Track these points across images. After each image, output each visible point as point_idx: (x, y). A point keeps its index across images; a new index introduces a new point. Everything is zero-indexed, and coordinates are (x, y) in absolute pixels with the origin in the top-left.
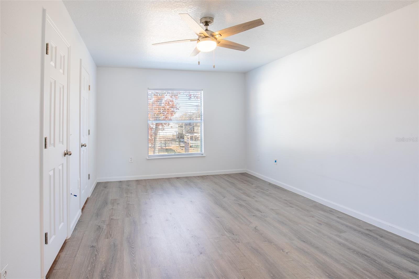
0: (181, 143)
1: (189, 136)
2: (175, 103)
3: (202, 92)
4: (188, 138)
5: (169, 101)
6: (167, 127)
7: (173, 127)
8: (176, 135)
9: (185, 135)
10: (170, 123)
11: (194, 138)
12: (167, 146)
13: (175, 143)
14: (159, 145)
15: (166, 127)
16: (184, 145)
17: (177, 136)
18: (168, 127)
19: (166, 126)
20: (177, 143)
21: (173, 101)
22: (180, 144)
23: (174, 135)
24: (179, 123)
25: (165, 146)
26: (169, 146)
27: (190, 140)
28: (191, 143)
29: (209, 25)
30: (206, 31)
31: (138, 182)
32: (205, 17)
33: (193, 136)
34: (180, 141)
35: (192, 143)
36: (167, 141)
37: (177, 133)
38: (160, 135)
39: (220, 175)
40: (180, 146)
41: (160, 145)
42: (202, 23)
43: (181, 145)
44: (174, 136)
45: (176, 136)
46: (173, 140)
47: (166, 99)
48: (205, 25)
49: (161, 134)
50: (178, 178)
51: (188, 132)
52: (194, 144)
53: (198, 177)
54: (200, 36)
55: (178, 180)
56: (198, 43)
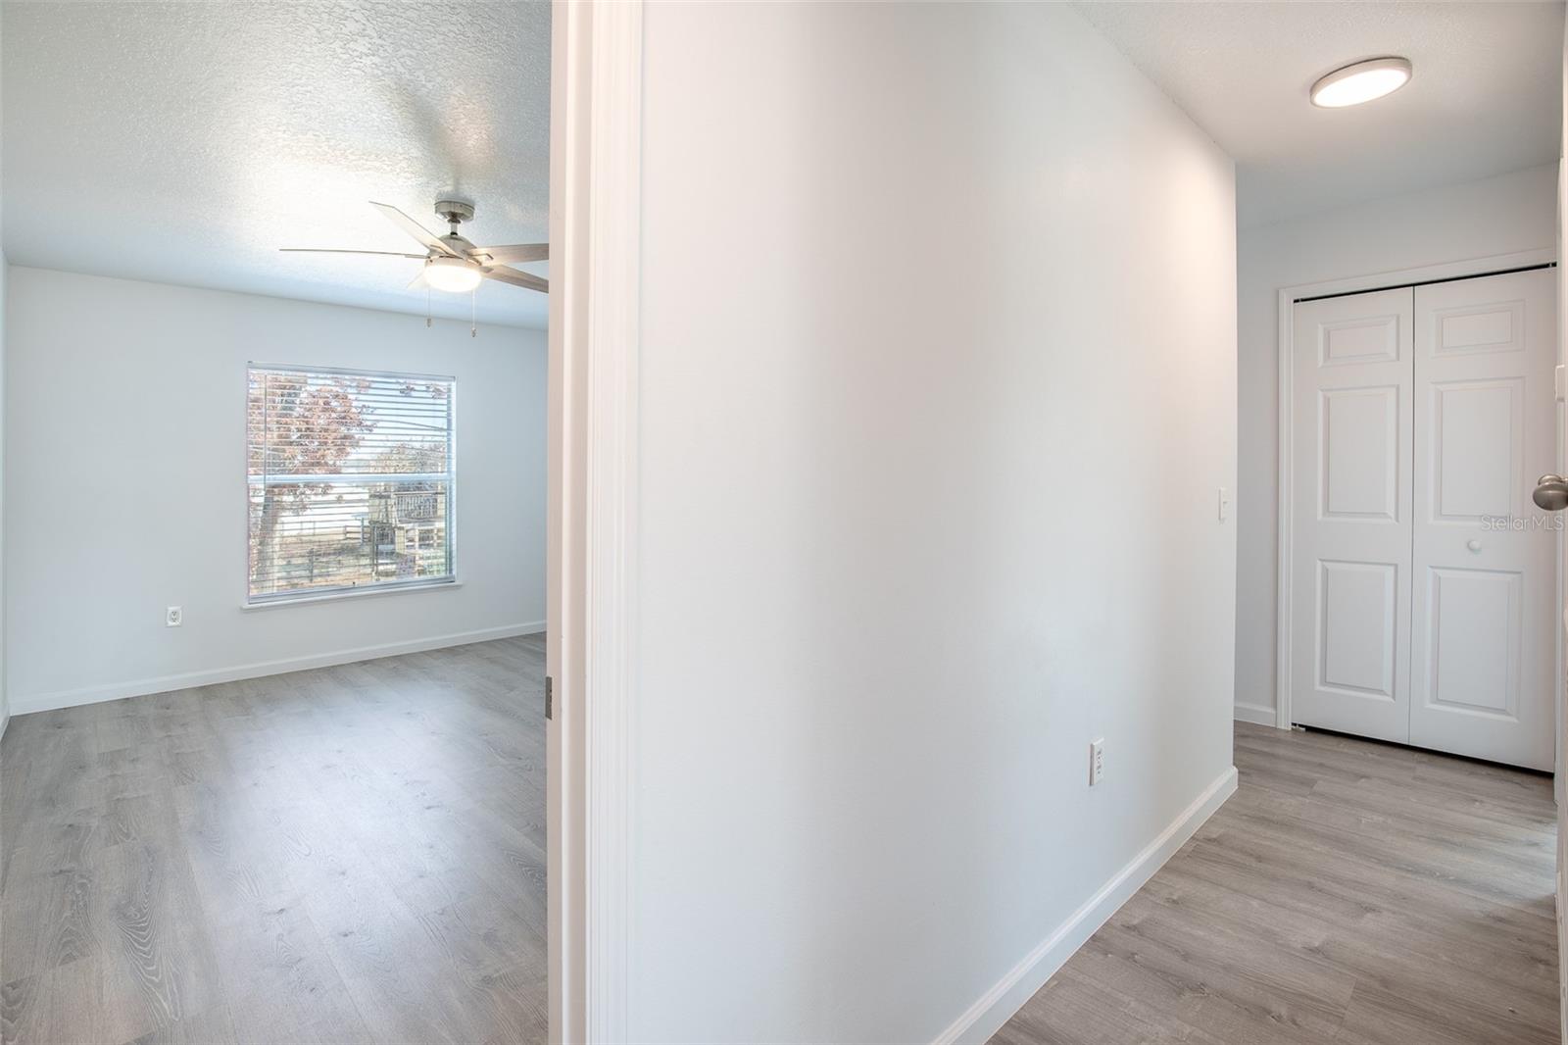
0: (380, 561)
1: (417, 533)
2: (355, 404)
3: (454, 384)
4: (412, 540)
5: (327, 395)
6: (319, 498)
7: (345, 497)
8: (360, 530)
9: (400, 528)
10: (333, 485)
11: (435, 538)
12: (320, 576)
13: (352, 561)
14: (279, 575)
15: (313, 498)
16: (394, 566)
17: (364, 533)
18: (326, 498)
19: (316, 494)
20: (366, 561)
21: (345, 397)
22: (377, 565)
23: (348, 529)
24: (371, 484)
25: (311, 578)
26: (329, 575)
27: (420, 546)
28: (421, 558)
29: (459, 222)
30: (452, 241)
31: (207, 691)
32: (450, 202)
33: (432, 530)
34: (377, 554)
35: (429, 558)
36: (319, 554)
37: (366, 523)
38: (286, 533)
39: (511, 638)
40: (378, 573)
41: (284, 574)
42: (443, 213)
43: (381, 568)
44: (348, 535)
45: (360, 536)
46: (345, 550)
47: (313, 389)
48: (449, 221)
49: (290, 525)
50: (364, 663)
51: (409, 517)
52: (435, 561)
53: (438, 651)
54: (433, 251)
55: (364, 667)
56: (428, 268)
